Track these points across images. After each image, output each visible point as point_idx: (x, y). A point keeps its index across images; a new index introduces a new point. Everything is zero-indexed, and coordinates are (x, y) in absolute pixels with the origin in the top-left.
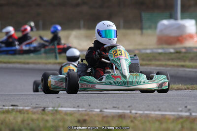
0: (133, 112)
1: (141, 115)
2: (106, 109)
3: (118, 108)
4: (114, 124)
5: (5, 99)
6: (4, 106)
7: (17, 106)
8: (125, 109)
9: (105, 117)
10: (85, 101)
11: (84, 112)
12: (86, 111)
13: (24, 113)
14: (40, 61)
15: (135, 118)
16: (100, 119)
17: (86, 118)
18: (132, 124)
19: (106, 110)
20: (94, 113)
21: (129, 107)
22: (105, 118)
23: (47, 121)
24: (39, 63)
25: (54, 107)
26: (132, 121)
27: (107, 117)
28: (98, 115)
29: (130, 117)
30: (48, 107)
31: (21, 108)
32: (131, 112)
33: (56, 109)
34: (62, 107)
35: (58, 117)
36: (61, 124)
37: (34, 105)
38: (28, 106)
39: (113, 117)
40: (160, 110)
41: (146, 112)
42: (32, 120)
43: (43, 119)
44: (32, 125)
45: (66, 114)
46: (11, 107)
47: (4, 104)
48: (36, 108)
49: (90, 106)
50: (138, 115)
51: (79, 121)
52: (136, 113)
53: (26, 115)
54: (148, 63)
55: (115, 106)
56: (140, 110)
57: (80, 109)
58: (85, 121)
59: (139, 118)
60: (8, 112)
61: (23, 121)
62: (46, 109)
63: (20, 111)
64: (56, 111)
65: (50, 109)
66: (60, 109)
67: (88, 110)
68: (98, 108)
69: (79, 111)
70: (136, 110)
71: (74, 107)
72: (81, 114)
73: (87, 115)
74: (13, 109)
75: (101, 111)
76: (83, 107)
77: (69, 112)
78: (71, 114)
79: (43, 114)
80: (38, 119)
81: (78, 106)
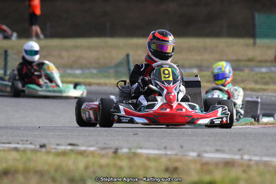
0: (246, 157)
1: (257, 163)
2: (206, 152)
3: (224, 152)
4: (218, 175)
5: (59, 135)
6: (58, 145)
7: (77, 145)
8: (234, 154)
9: (205, 164)
10: (174, 140)
11: (174, 157)
12: (176, 155)
13: (87, 156)
14: (107, 81)
15: (249, 166)
16: (198, 166)
17: (177, 164)
18: (244, 176)
19: (206, 155)
20: (189, 158)
21: (240, 150)
22: (205, 166)
23: (121, 168)
24: (106, 85)
25: (130, 149)
26: (244, 171)
27: (206, 164)
28: (194, 161)
29: (241, 165)
30: (121, 148)
31: (83, 148)
32: (242, 159)
33: (133, 151)
34: (141, 148)
35: (137, 162)
37: (101, 145)
38: (92, 146)
39: (217, 164)
41: (265, 159)
42: (101, 166)
43: (115, 165)
44: (100, 173)
45: (148, 158)
46: (69, 147)
47: (58, 142)
48: (105, 148)
49: (182, 147)
50: (252, 163)
51: (167, 170)
52: (250, 160)
53: (90, 159)
54: (263, 87)
55: (219, 148)
56: (256, 155)
57: (169, 153)
58: (176, 169)
59: (255, 168)
60: (64, 153)
61: (86, 168)
62: (119, 151)
63: (82, 153)
64: (135, 155)
65: (125, 150)
66: (139, 151)
67: (180, 154)
68: (193, 151)
69: (166, 154)
70: (249, 155)
71: (159, 149)
72: (170, 160)
73: (179, 160)
74: (72, 151)
75: (199, 156)
76: (172, 149)
77: (152, 156)
78: (156, 159)
79: (114, 158)
80: (108, 166)
81: (165, 148)
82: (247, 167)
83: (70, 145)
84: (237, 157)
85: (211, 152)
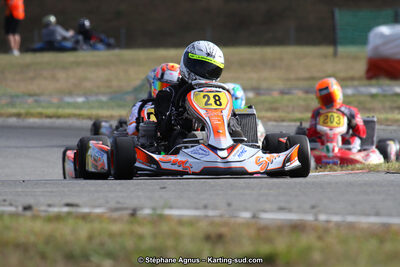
0: (322, 217)
1: (338, 225)
2: (265, 211)
3: (290, 210)
5: (51, 192)
6: (50, 206)
7: (77, 206)
8: (305, 212)
9: (262, 229)
10: (218, 195)
11: (217, 220)
12: (221, 216)
13: (92, 221)
15: (326, 230)
16: (253, 232)
17: (224, 230)
19: (264, 216)
20: (239, 220)
21: (313, 207)
22: (263, 232)
23: (141, 237)
25: (154, 209)
26: (320, 238)
27: (265, 228)
28: (247, 225)
29: (315, 229)
30: (142, 208)
31: (86, 210)
32: (316, 220)
33: (159, 212)
34: (171, 207)
35: (165, 227)
36: (170, 243)
37: (113, 204)
38: (99, 206)
39: (280, 228)
40: (377, 214)
41: (350, 219)
42: (111, 235)
43: (132, 233)
45: (181, 222)
46: (66, 209)
47: (50, 202)
48: (117, 210)
49: (229, 205)
50: (331, 225)
51: (208, 238)
52: (328, 222)
53: (97, 225)
55: (283, 205)
56: (336, 214)
57: (211, 213)
58: (220, 238)
59: (335, 232)
60: (58, 218)
61: (90, 238)
62: (139, 213)
63: (85, 217)
64: (162, 217)
65: (147, 211)
66: (167, 212)
67: (227, 215)
68: (246, 210)
69: (207, 216)
70: (326, 213)
71: (197, 208)
72: (212, 223)
73: (226, 224)
74: (69, 214)
75: (254, 217)
76: (215, 208)
77: (185, 219)
78: (192, 222)
79: (131, 223)
80: (121, 234)
81: (205, 207)
82: (323, 231)
83: (68, 205)
84: (309, 218)
85: (272, 211)
